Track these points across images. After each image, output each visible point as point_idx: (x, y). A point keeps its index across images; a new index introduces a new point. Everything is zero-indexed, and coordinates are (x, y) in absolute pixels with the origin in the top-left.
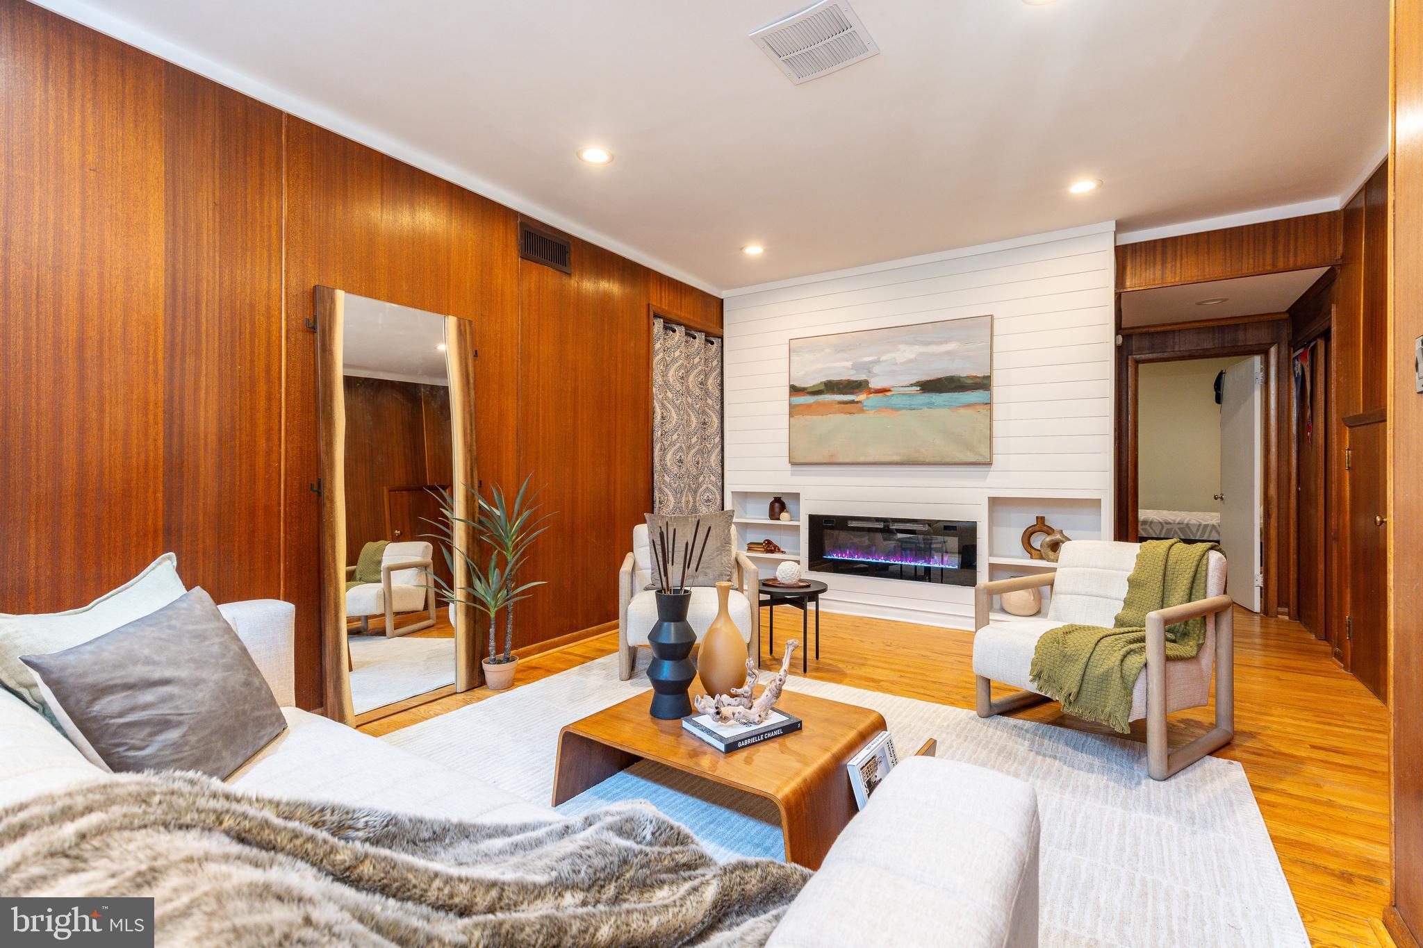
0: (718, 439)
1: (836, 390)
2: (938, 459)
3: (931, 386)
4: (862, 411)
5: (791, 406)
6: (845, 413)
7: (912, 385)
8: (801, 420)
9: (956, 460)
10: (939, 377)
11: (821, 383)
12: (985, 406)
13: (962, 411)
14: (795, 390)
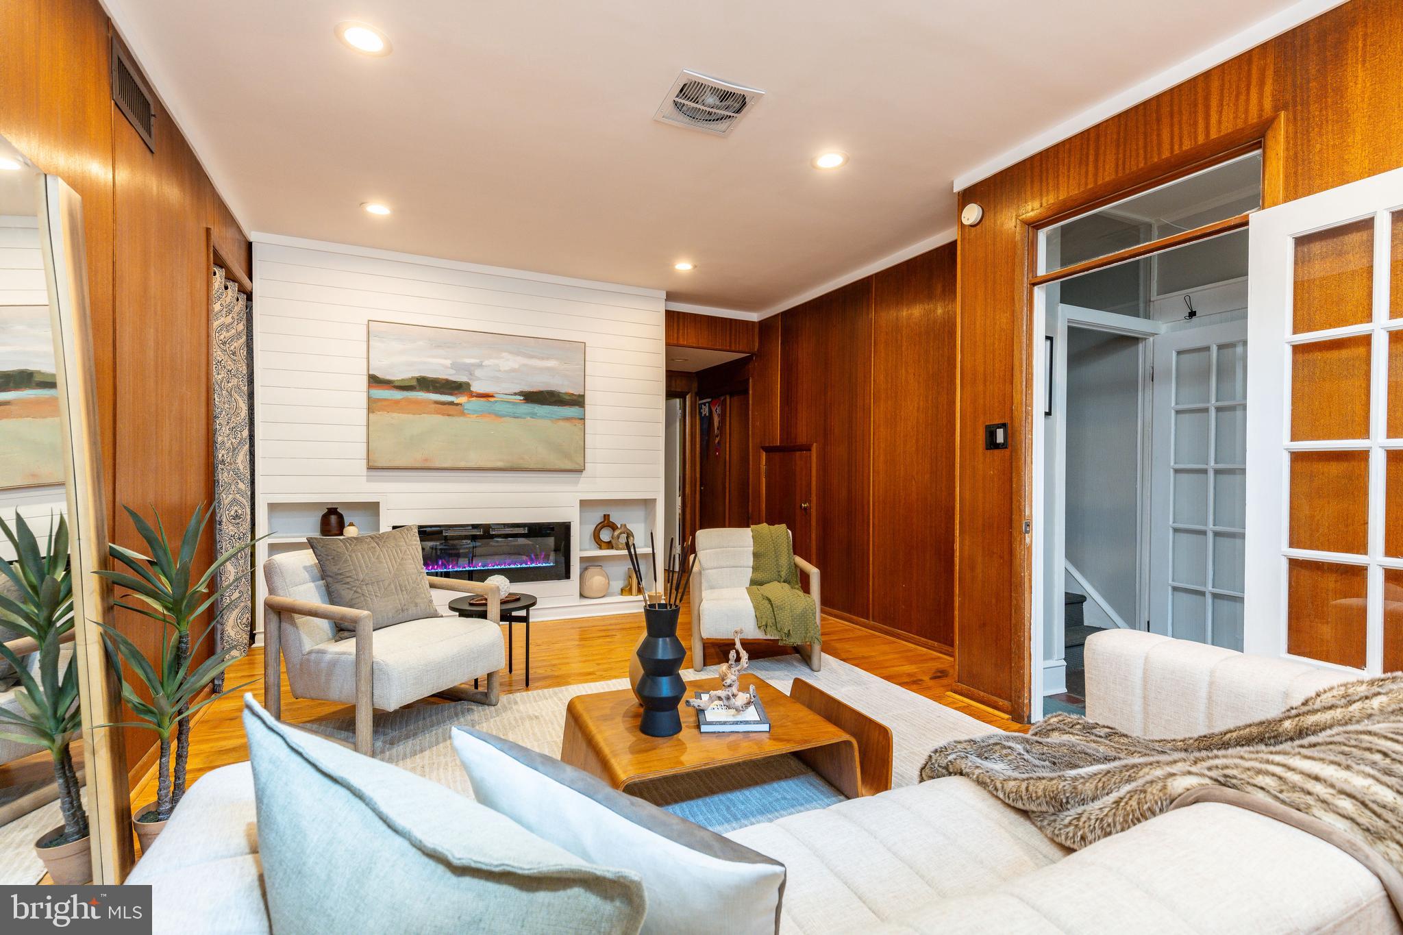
0: (246, 433)
1: (431, 388)
2: (540, 466)
3: (533, 397)
4: (462, 414)
5: (371, 401)
6: (443, 415)
7: (515, 394)
8: (380, 417)
9: (557, 467)
10: (542, 389)
11: (413, 378)
12: (580, 421)
13: (562, 423)
14: (375, 381)
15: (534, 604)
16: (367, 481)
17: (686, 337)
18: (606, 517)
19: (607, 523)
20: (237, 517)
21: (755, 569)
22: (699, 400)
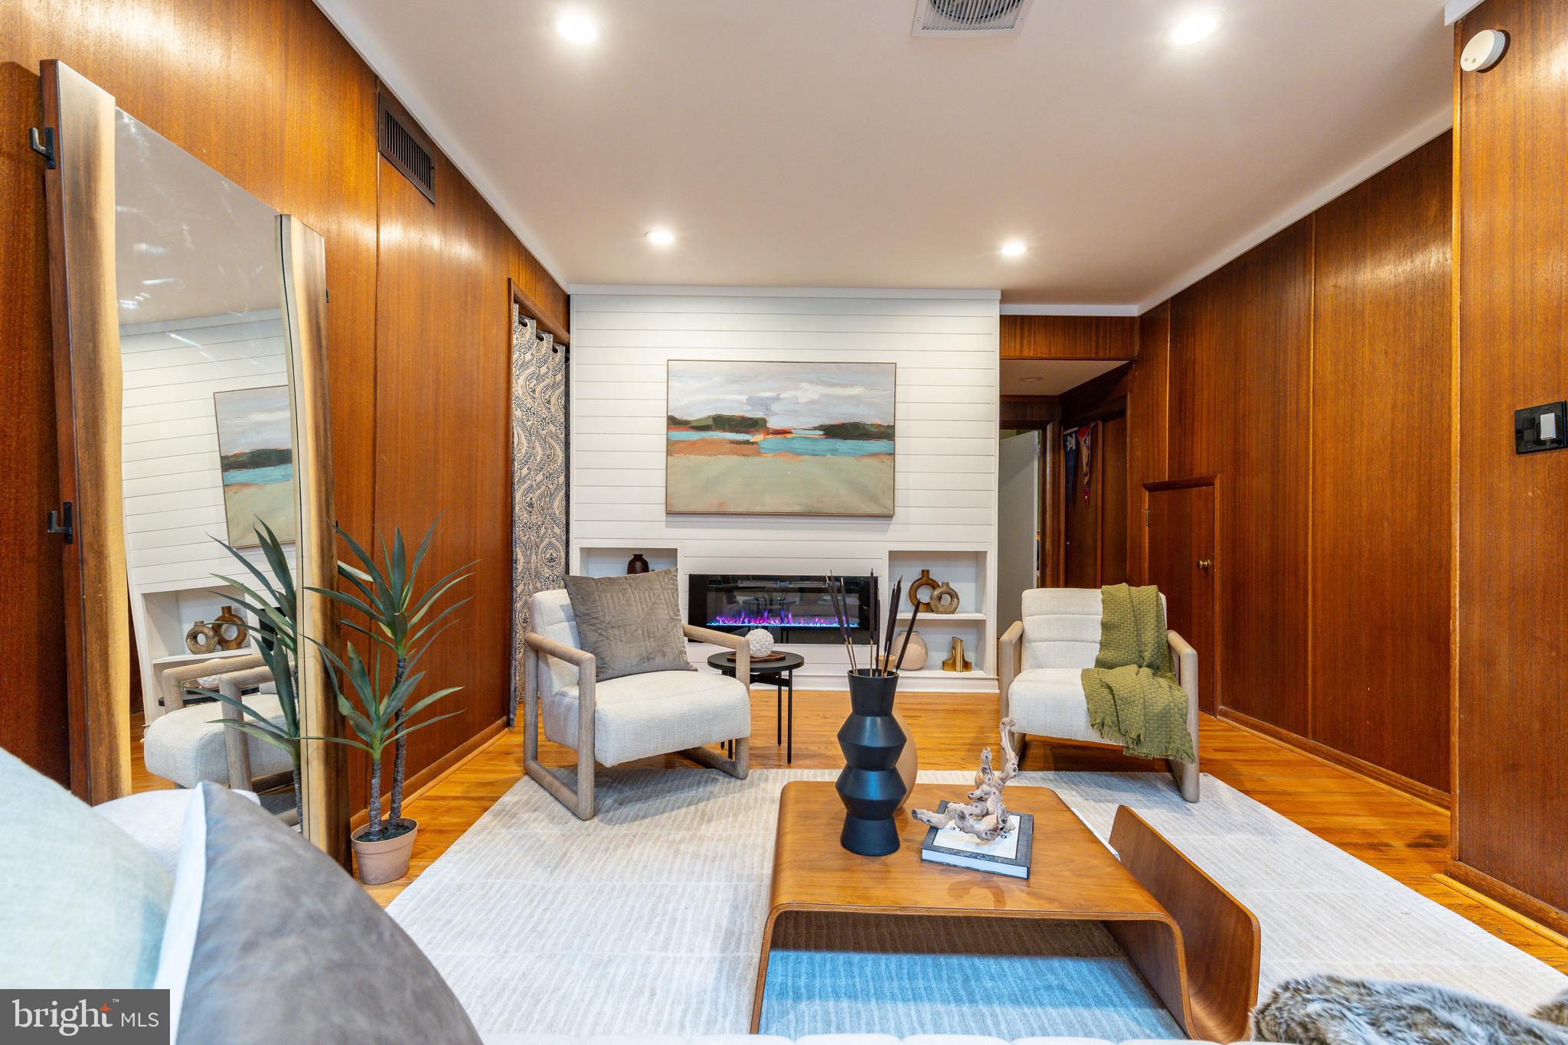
0: (562, 479)
1: (727, 427)
2: (842, 511)
3: (835, 431)
4: (758, 453)
5: (670, 444)
6: (738, 455)
7: (815, 429)
8: (681, 460)
9: (861, 512)
10: (844, 421)
11: (709, 417)
12: (889, 457)
13: (867, 460)
14: (674, 423)
15: (798, 665)
16: (667, 527)
17: (1032, 347)
18: (925, 573)
19: (926, 580)
20: (552, 560)
21: (1103, 645)
22: (1065, 430)
